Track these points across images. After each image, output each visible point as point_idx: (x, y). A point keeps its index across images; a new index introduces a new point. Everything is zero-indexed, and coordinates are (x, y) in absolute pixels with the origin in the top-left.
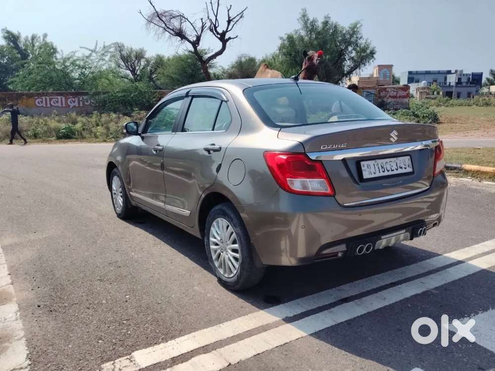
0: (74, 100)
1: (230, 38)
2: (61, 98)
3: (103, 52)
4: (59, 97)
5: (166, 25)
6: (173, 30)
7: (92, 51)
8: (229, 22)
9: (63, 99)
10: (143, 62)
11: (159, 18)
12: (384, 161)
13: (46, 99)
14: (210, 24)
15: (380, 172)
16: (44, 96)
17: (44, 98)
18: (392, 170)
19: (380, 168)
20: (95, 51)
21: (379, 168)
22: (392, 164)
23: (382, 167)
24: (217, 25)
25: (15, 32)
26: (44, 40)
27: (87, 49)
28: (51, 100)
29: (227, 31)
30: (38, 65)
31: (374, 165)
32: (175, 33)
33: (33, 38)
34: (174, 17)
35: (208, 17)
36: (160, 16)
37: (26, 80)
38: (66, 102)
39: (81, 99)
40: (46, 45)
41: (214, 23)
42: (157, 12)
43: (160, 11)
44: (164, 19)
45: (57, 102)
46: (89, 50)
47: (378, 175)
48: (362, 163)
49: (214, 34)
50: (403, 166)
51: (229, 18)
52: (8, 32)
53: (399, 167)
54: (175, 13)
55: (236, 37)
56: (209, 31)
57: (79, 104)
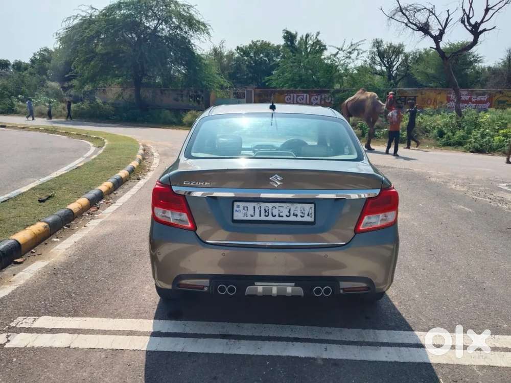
0: (317, 97)
1: (485, 30)
2: (306, 96)
3: (350, 50)
4: (305, 95)
5: (408, 19)
6: (415, 25)
7: (339, 49)
8: (487, 10)
9: (308, 96)
10: (401, 58)
11: (403, 13)
12: (270, 205)
13: (294, 96)
14: (463, 14)
15: (260, 216)
16: (293, 93)
17: (292, 95)
18: (279, 216)
19: (263, 211)
20: (342, 49)
21: (260, 211)
22: (282, 209)
23: (266, 211)
24: (471, 16)
25: (293, 32)
26: (316, 37)
27: (335, 47)
28: (298, 96)
29: (482, 22)
30: (292, 64)
31: (254, 207)
32: (418, 27)
33: (307, 36)
34: (419, 11)
35: (462, 7)
36: (404, 11)
37: (280, 78)
38: (310, 99)
39: (323, 97)
40: (318, 42)
41: (468, 14)
42: (400, 6)
43: (403, 5)
44: (407, 13)
45: (303, 99)
46: (337, 48)
47: (257, 218)
48: (236, 204)
49: (465, 26)
50: (299, 214)
51: (487, 5)
52: (287, 32)
53: (292, 214)
54: (419, 6)
55: (494, 28)
56: (460, 23)
57: (321, 102)
